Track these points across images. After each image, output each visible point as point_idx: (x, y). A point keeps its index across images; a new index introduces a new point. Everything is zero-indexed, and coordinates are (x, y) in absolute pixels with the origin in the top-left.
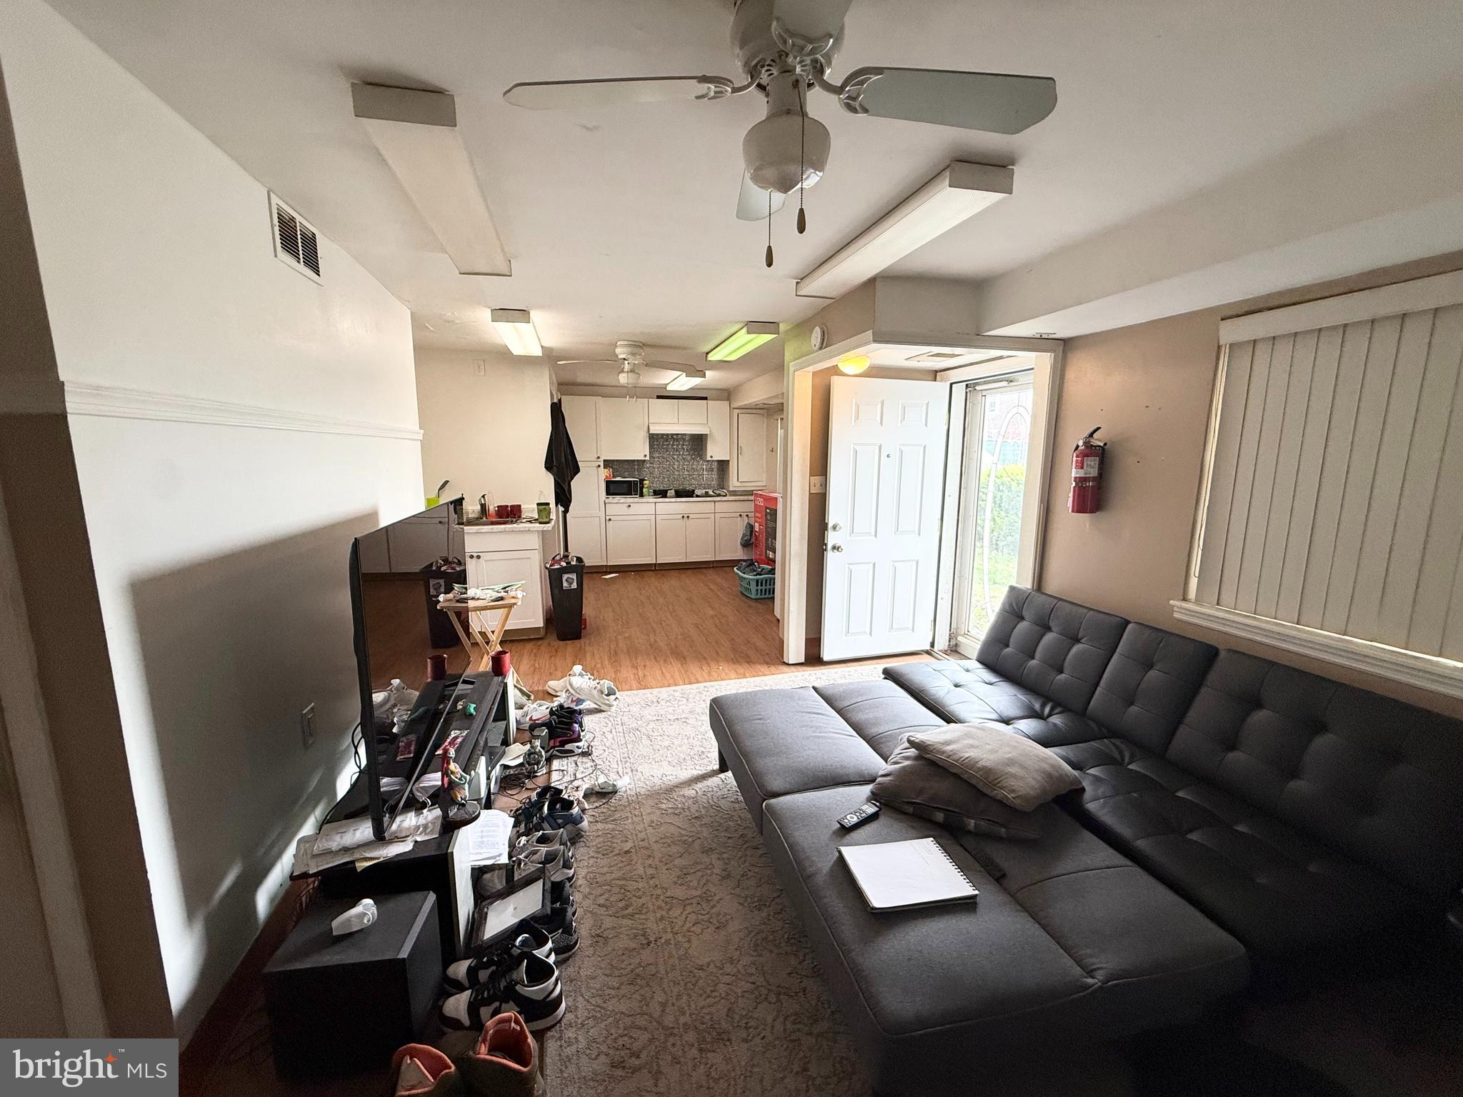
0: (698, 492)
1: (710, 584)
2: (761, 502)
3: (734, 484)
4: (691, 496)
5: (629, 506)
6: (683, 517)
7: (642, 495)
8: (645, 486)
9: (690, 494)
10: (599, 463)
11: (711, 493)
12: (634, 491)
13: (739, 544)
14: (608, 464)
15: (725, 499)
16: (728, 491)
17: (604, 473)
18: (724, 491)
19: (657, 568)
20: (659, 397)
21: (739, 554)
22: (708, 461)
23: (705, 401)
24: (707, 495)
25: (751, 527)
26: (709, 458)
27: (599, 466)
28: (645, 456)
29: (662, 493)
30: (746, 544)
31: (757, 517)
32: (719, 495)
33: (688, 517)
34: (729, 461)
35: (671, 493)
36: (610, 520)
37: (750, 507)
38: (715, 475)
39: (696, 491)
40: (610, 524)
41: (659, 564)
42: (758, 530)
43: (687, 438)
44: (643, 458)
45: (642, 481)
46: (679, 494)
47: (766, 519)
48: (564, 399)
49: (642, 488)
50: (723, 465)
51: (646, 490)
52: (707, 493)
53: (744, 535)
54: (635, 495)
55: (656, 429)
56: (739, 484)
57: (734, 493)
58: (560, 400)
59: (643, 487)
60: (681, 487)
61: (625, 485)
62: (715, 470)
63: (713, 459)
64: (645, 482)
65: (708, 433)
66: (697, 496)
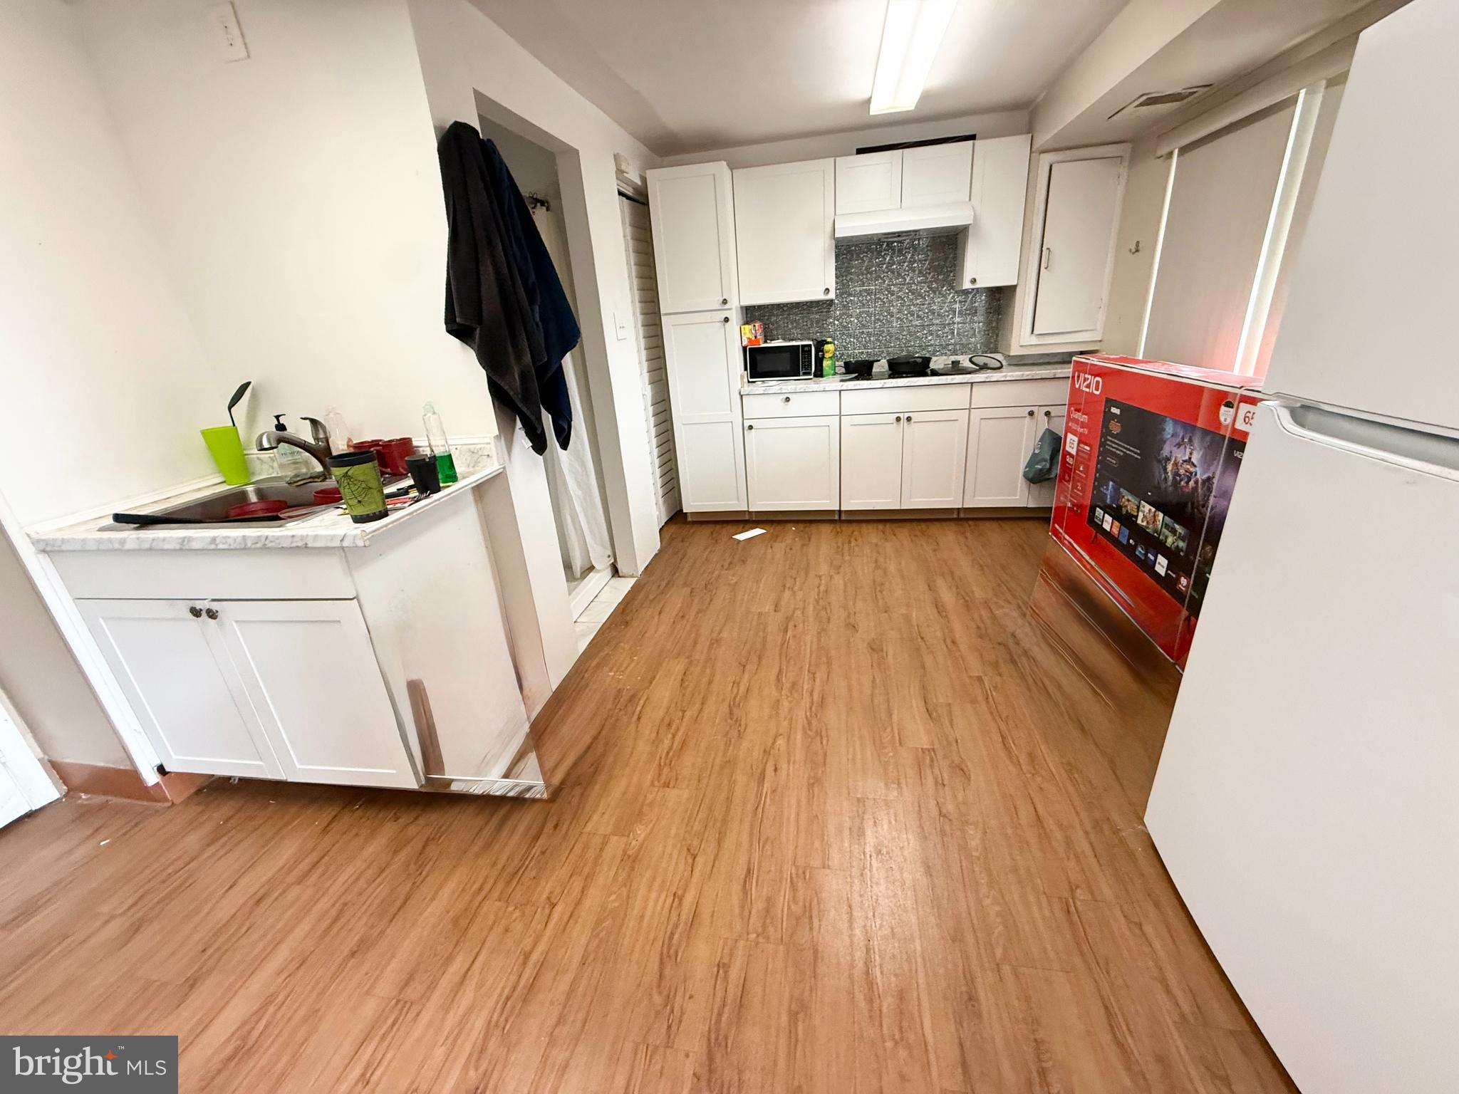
0: (937, 363)
1: (940, 582)
2: (1092, 386)
3: (1021, 339)
4: (922, 373)
5: (788, 399)
6: (898, 419)
7: (819, 373)
8: (827, 355)
9: (919, 368)
10: (726, 314)
11: (965, 362)
12: (804, 367)
13: (1021, 474)
14: (751, 314)
15: (996, 376)
16: (1007, 357)
17: (739, 335)
18: (999, 357)
19: (843, 517)
20: (860, 151)
21: (1019, 496)
22: (966, 292)
23: (971, 142)
24: (956, 369)
25: (1054, 442)
26: (967, 285)
27: (726, 320)
28: (827, 290)
29: (860, 370)
30: (1037, 477)
31: (1076, 421)
32: (984, 367)
33: (909, 419)
34: (1013, 289)
35: (881, 366)
36: (751, 427)
37: (1060, 393)
38: (979, 324)
39: (934, 359)
40: (751, 435)
41: (847, 512)
42: (1074, 452)
43: (923, 243)
44: (822, 297)
45: (820, 345)
46: (899, 368)
47: (1106, 432)
48: (651, 175)
49: (820, 361)
50: (1000, 298)
51: (829, 362)
52: (955, 363)
53: (1034, 459)
54: (805, 374)
55: (851, 228)
56: (1034, 340)
57: (1021, 362)
58: (644, 180)
59: (823, 357)
60: (904, 353)
61: (787, 355)
62: (981, 310)
63: (978, 285)
64: (827, 347)
65: (970, 222)
66: (935, 373)
